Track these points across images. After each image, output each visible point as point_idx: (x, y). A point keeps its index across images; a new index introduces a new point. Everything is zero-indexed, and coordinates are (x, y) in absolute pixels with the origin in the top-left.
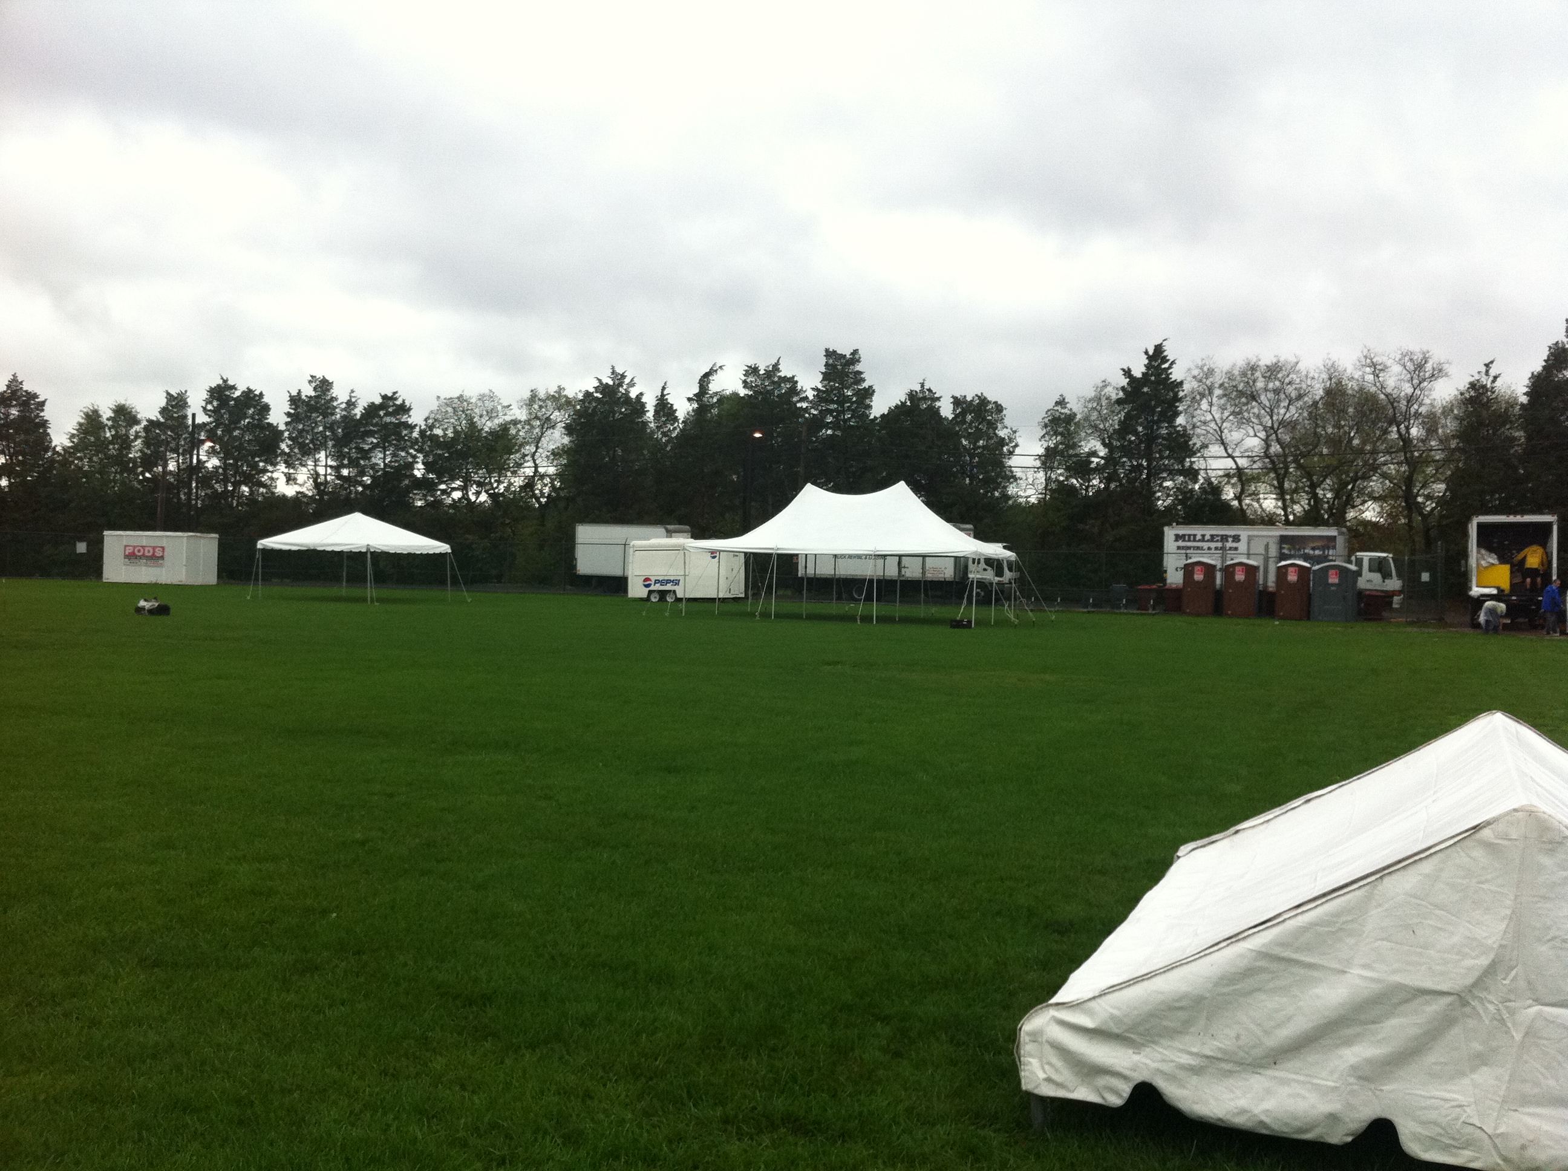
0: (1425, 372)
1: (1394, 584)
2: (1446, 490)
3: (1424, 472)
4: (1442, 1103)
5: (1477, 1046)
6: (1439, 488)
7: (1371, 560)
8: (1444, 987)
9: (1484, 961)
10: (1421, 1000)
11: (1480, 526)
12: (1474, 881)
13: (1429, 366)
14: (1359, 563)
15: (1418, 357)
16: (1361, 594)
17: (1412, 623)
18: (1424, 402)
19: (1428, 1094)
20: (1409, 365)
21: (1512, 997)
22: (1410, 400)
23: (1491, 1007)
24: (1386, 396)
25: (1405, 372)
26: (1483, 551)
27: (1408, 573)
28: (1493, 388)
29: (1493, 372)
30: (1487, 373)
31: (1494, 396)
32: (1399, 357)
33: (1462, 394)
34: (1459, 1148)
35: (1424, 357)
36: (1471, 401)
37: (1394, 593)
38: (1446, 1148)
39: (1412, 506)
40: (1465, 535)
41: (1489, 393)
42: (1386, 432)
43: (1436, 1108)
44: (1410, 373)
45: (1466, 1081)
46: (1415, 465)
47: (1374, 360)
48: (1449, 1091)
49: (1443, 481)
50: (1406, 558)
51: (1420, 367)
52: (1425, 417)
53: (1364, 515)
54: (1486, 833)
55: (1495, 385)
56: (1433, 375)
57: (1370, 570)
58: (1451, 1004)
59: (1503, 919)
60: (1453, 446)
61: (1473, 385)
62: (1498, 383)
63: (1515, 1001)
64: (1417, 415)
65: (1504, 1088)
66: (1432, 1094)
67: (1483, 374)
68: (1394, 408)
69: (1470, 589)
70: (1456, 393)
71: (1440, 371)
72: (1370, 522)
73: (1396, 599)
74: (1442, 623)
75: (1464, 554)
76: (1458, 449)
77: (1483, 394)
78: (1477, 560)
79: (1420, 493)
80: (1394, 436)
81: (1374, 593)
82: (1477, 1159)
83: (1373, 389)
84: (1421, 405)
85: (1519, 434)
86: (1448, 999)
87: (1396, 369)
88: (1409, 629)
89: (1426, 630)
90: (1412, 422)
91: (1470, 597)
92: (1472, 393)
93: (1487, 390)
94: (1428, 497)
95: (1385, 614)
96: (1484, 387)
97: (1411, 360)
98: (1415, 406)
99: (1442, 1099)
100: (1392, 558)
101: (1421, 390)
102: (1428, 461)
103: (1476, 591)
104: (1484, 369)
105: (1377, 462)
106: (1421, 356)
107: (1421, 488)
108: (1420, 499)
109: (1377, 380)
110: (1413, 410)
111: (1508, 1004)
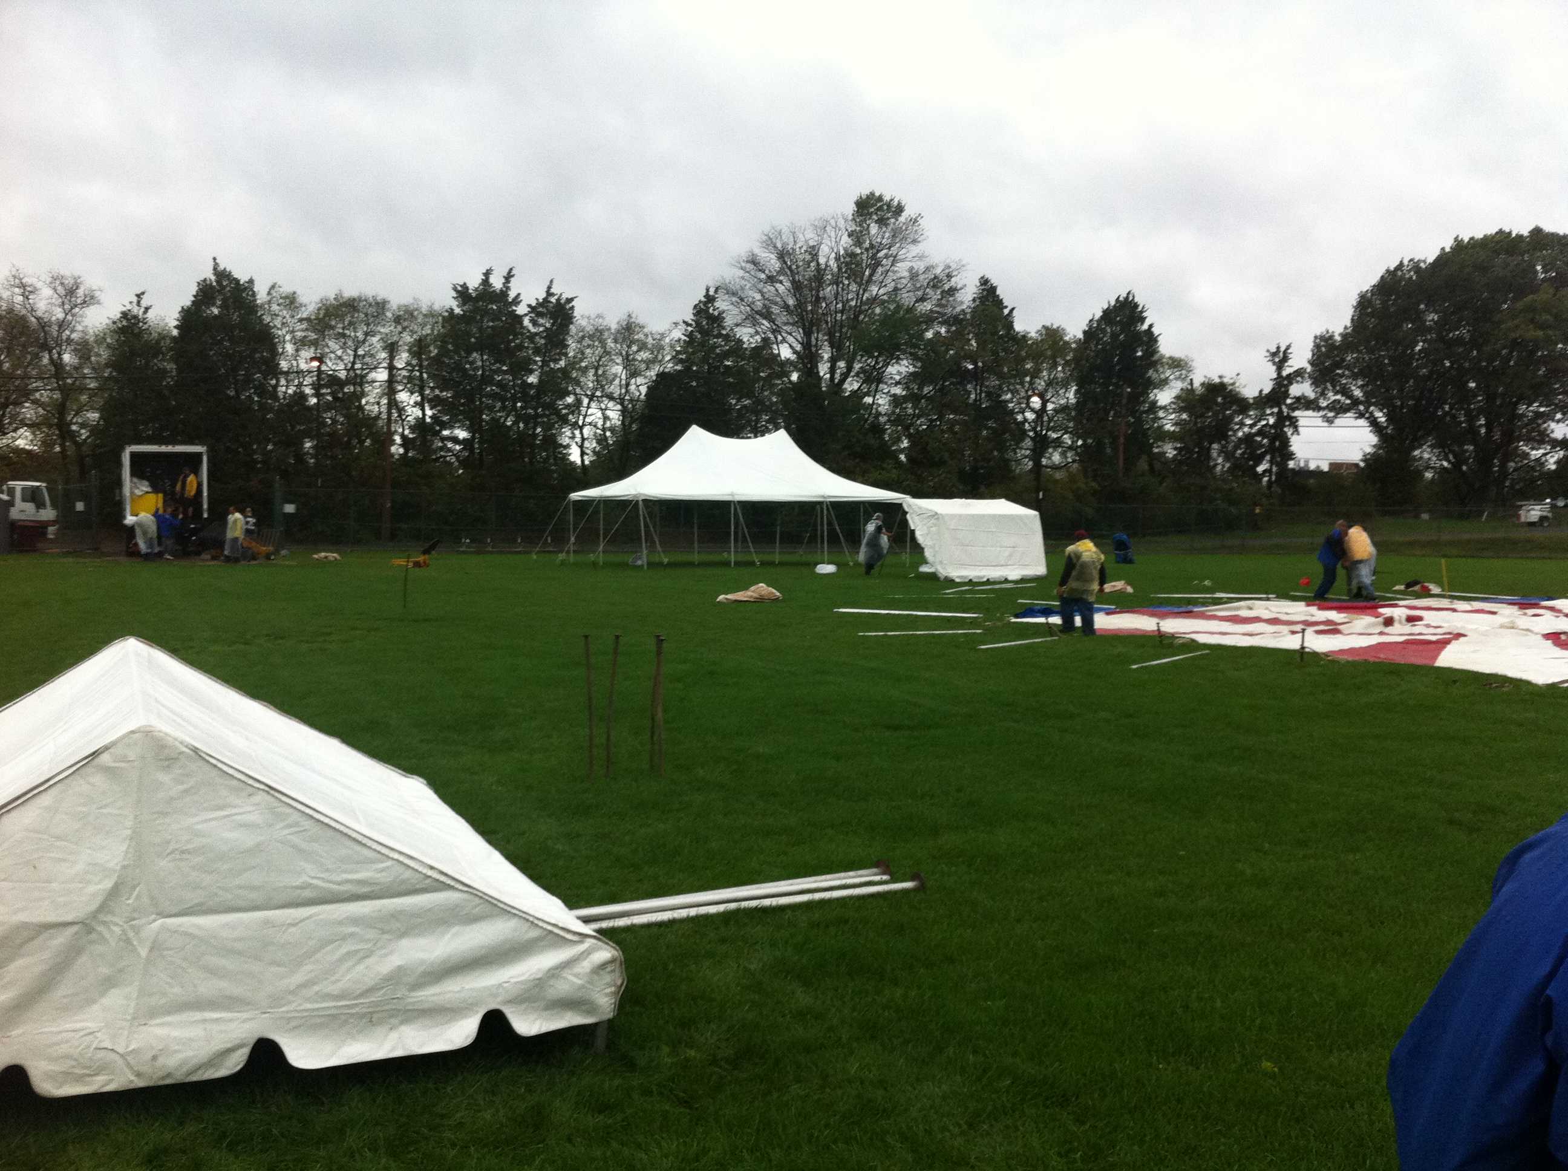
0: (77, 298)
1: (48, 514)
2: (100, 418)
3: (77, 400)
4: (73, 1034)
5: (104, 970)
6: (93, 416)
7: (24, 489)
8: (69, 918)
9: (108, 884)
10: (46, 935)
11: (133, 455)
12: (95, 806)
13: (80, 292)
14: (11, 492)
15: (69, 282)
16: (14, 526)
17: (66, 554)
18: (76, 328)
19: (58, 1029)
20: (60, 289)
21: (135, 915)
22: (62, 325)
23: (116, 929)
24: (38, 319)
25: (56, 296)
26: (135, 480)
27: (63, 503)
28: (144, 319)
29: (145, 303)
30: (139, 304)
31: (146, 327)
32: (49, 280)
33: (114, 323)
34: (91, 1075)
35: (76, 283)
36: (122, 331)
37: (47, 524)
38: (80, 1079)
39: (65, 433)
40: (119, 464)
41: (141, 324)
42: (36, 356)
43: (67, 1041)
44: (61, 297)
45: (96, 1007)
46: (68, 392)
47: (24, 281)
48: (80, 1021)
49: (97, 409)
50: (60, 487)
51: (71, 292)
52: (77, 344)
53: (17, 443)
54: (105, 758)
55: (146, 316)
56: (85, 302)
57: (24, 500)
58: (76, 934)
59: (125, 839)
60: (106, 375)
61: (125, 315)
62: (150, 315)
63: (139, 918)
64: (69, 341)
65: (133, 1004)
66: (61, 1028)
67: (135, 304)
68: (46, 333)
69: (124, 517)
70: (107, 321)
71: (92, 297)
72: (23, 449)
73: (51, 529)
74: (97, 551)
75: (119, 484)
76: (110, 378)
77: (134, 324)
78: (131, 489)
79: (74, 420)
80: (46, 360)
81: (28, 524)
82: (111, 1081)
83: (24, 312)
84: (73, 331)
85: (171, 366)
86: (75, 928)
87: (46, 292)
88: (65, 560)
89: (82, 560)
90: (64, 347)
91: (125, 526)
92: (125, 323)
93: (139, 321)
94: (83, 426)
95: (40, 545)
96: (135, 317)
97: (62, 284)
98: (67, 332)
99: (73, 1031)
100: (46, 487)
101: (73, 315)
102: (82, 389)
103: (130, 520)
104: (135, 299)
105: (30, 387)
106: (72, 282)
107: (75, 416)
108: (74, 428)
109: (26, 302)
110: (64, 337)
111: (133, 923)
